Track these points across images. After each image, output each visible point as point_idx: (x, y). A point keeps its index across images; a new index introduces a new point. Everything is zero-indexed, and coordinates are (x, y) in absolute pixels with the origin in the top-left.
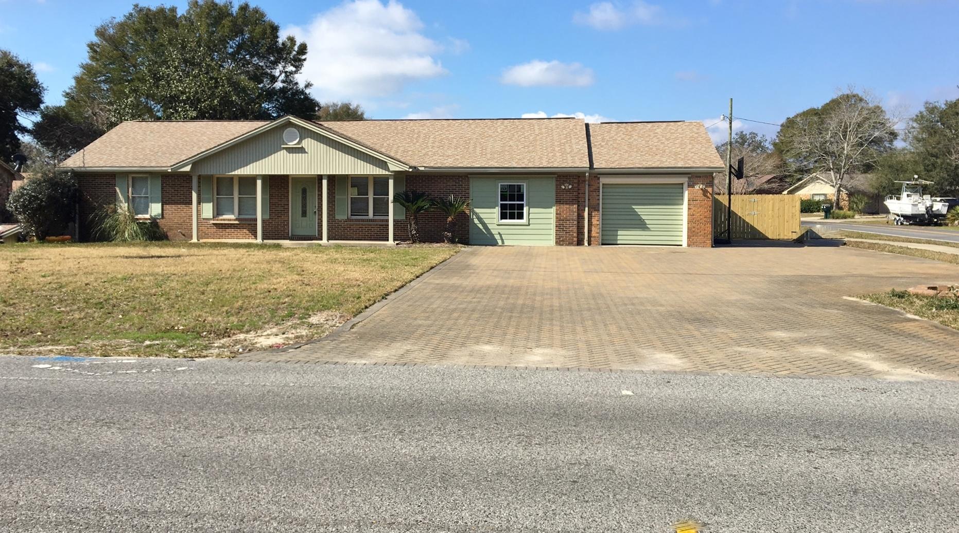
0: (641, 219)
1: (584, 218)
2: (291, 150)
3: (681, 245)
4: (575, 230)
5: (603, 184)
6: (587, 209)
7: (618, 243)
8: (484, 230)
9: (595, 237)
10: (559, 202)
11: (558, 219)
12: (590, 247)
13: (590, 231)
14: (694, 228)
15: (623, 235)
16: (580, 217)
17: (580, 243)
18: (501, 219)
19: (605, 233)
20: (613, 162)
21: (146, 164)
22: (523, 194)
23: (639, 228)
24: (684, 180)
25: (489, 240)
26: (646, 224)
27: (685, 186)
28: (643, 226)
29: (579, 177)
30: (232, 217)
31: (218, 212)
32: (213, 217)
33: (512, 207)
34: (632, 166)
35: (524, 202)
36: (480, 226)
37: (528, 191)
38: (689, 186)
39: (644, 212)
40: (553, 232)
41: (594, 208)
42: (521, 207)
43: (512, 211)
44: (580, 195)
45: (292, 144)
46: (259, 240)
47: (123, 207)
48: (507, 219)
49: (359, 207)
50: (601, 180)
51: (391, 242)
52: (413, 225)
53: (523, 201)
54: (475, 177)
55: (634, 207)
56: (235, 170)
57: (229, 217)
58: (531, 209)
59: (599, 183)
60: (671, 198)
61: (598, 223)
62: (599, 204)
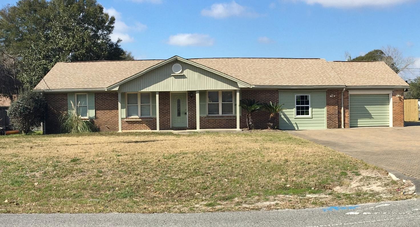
0: (369, 113)
1: (341, 113)
2: (177, 77)
3: (389, 126)
4: (337, 120)
5: (350, 95)
6: (342, 108)
7: (358, 126)
8: (287, 121)
9: (347, 123)
10: (328, 104)
11: (328, 114)
12: (345, 129)
13: (344, 120)
14: (396, 117)
15: (361, 122)
16: (339, 113)
17: (340, 127)
18: (297, 115)
19: (352, 121)
20: (354, 83)
21: (86, 87)
22: (309, 101)
23: (369, 118)
24: (390, 92)
25: (290, 127)
26: (372, 116)
27: (391, 95)
28: (370, 117)
29: (338, 91)
30: (137, 117)
31: (128, 115)
32: (126, 117)
33: (303, 108)
34: (365, 85)
35: (309, 106)
36: (285, 119)
37: (311, 100)
38: (393, 95)
39: (370, 109)
40: (325, 122)
41: (346, 108)
42: (308, 108)
43: (302, 111)
44: (339, 101)
45: (177, 73)
46: (158, 130)
47: (73, 112)
48: (300, 115)
49: (213, 109)
50: (349, 92)
51: (238, 129)
52: (250, 119)
53: (309, 104)
54: (281, 91)
55: (365, 106)
56: (143, 89)
57: (135, 117)
58: (313, 109)
59: (348, 94)
60: (384, 101)
61: (348, 115)
62: (348, 105)
